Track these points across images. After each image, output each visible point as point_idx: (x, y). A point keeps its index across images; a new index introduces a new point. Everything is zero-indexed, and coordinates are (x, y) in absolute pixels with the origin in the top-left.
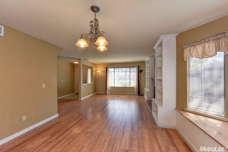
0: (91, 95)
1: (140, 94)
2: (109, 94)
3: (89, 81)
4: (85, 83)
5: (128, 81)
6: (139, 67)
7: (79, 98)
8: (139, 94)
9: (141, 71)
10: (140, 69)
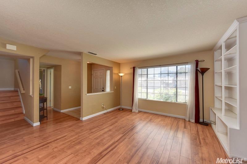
0: (105, 111)
1: (201, 120)
2: (137, 111)
3: (108, 89)
4: (103, 91)
5: (172, 91)
6: (197, 62)
7: (80, 117)
8: (197, 121)
9: (204, 71)
10: (201, 65)
